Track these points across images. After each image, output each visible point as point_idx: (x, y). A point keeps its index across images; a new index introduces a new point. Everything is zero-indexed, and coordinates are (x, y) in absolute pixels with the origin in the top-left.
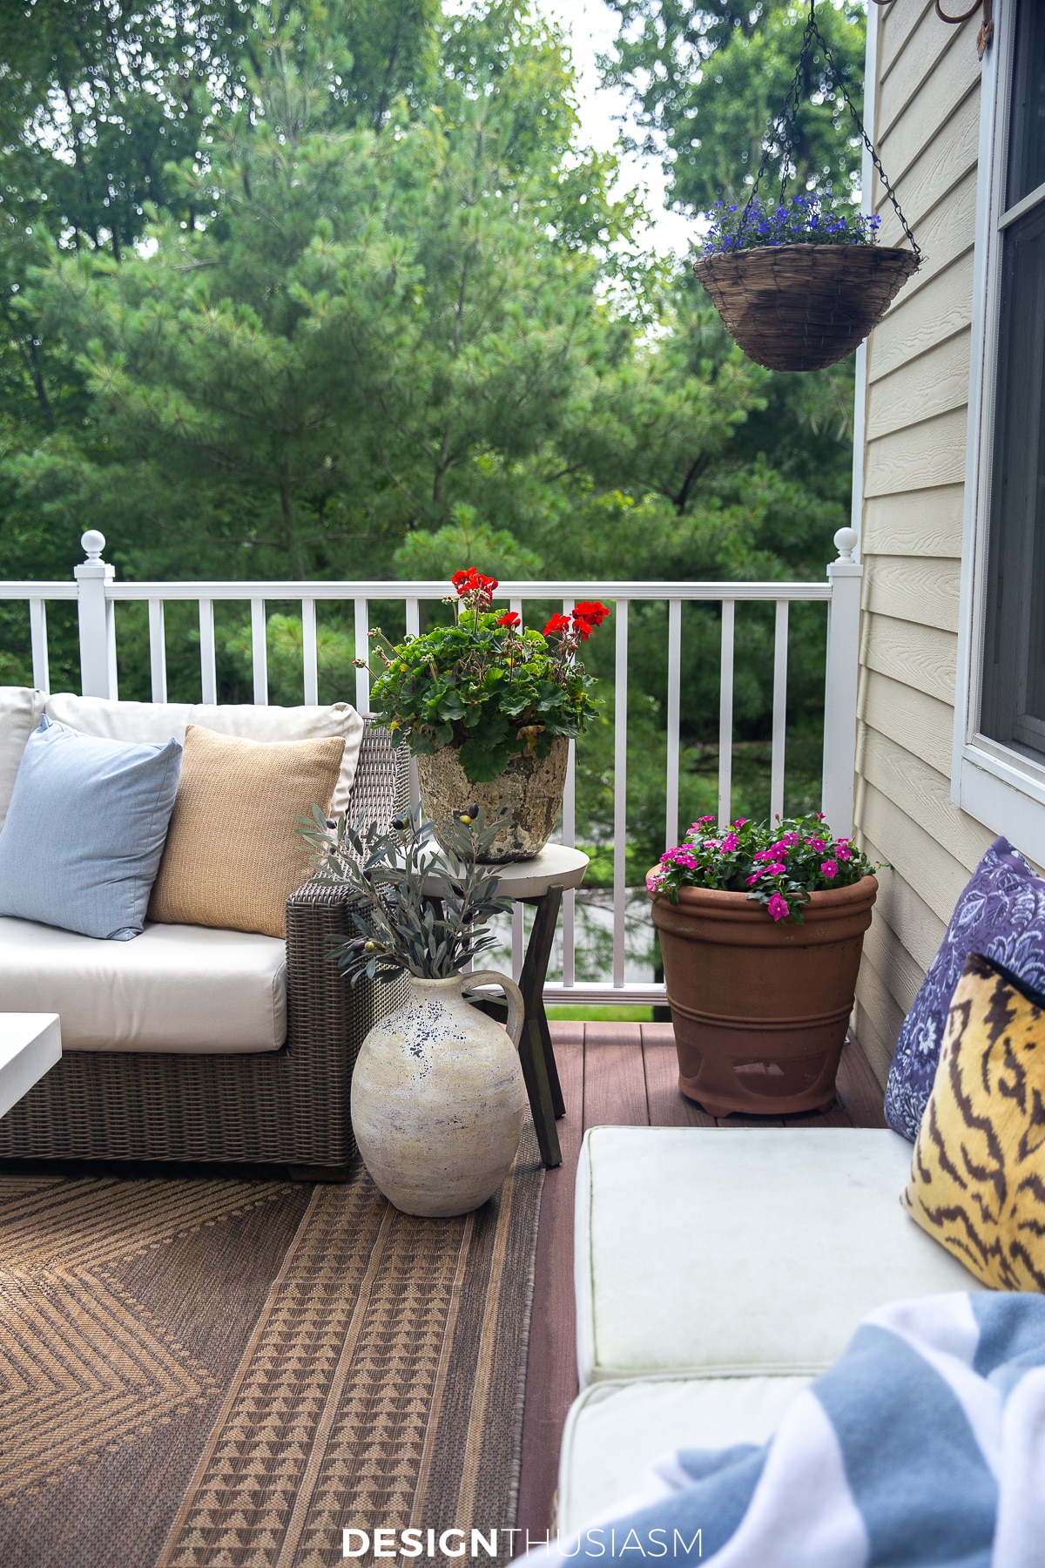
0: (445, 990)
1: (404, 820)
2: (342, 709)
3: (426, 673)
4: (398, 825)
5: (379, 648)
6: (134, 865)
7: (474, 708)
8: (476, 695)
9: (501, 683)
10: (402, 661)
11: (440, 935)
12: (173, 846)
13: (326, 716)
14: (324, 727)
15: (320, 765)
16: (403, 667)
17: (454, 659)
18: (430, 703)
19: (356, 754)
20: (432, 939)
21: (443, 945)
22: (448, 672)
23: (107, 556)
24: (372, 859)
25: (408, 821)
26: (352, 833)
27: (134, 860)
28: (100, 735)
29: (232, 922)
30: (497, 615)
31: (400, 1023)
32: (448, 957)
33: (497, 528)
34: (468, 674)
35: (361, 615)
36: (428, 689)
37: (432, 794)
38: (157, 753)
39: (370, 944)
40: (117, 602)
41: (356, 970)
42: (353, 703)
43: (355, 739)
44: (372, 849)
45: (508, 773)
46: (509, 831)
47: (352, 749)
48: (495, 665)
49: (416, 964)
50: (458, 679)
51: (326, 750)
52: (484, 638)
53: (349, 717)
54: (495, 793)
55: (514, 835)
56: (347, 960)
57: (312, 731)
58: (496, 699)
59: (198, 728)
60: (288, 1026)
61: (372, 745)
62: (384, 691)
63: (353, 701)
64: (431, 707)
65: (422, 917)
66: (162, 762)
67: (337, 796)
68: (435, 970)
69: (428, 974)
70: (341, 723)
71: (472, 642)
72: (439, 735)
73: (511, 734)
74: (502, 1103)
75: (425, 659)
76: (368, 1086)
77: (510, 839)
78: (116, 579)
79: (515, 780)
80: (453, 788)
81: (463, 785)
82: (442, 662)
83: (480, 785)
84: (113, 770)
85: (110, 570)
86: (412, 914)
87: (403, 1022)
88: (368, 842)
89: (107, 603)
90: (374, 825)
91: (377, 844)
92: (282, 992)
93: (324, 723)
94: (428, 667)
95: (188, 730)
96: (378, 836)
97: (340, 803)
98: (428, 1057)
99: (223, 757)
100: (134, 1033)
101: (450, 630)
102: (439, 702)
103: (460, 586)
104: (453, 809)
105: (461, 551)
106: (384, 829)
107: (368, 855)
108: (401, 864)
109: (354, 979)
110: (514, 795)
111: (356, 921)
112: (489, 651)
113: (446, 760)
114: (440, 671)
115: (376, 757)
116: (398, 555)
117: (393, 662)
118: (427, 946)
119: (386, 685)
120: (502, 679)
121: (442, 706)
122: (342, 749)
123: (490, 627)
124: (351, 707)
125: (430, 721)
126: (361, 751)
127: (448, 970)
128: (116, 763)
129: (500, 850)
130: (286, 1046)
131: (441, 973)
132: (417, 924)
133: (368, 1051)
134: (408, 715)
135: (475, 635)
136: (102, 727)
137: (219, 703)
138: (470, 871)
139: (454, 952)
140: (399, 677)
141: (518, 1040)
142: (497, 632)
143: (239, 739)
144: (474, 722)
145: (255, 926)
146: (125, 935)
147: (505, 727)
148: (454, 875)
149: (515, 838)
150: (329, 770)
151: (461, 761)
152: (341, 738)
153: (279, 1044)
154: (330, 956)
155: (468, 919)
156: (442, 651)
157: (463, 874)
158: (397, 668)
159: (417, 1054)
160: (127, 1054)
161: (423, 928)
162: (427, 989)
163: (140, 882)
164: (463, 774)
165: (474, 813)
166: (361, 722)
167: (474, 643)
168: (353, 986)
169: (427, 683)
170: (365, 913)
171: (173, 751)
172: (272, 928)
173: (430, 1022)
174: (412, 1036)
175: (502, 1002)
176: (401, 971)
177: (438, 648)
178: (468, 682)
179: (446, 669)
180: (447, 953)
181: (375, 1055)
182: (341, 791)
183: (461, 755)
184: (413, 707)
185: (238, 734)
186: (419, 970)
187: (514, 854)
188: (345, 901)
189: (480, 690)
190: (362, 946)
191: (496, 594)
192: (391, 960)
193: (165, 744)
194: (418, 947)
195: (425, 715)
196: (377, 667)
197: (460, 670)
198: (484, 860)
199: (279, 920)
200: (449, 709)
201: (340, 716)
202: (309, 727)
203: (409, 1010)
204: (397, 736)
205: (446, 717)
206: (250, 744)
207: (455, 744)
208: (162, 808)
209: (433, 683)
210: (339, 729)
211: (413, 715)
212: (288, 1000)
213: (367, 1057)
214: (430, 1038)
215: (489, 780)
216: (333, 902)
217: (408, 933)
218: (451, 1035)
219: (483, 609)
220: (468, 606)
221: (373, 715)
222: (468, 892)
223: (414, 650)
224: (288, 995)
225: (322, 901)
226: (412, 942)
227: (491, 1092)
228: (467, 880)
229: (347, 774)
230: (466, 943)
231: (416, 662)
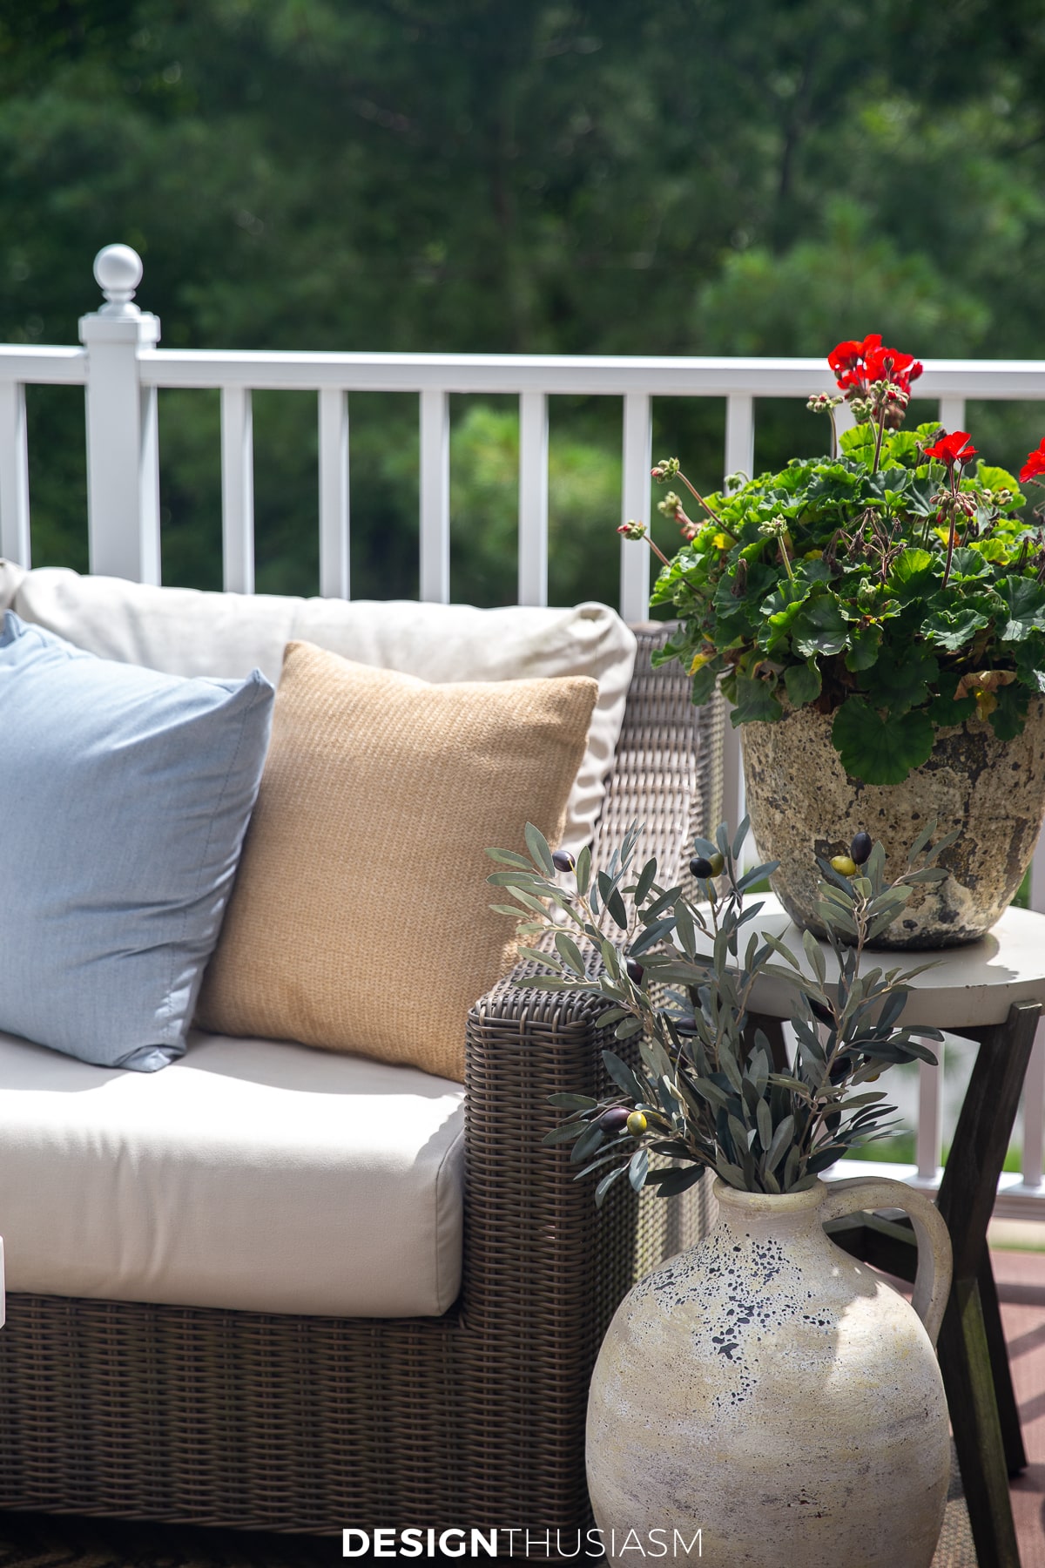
0: (787, 1220)
1: (712, 858)
2: (594, 616)
3: (768, 555)
4: (701, 870)
5: (672, 498)
6: (171, 923)
7: (869, 632)
8: (876, 604)
9: (927, 581)
10: (721, 528)
11: (781, 1102)
12: (251, 886)
13: (561, 630)
14: (556, 654)
15: (543, 733)
16: (720, 541)
17: (829, 528)
18: (777, 618)
19: (619, 707)
20: (763, 1109)
21: (787, 1124)
22: (816, 554)
23: (144, 298)
24: (644, 939)
25: (720, 861)
26: (605, 882)
27: (173, 912)
28: (118, 656)
29: (361, 1042)
30: (918, 438)
31: (693, 1281)
32: (796, 1150)
33: (905, 249)
34: (856, 558)
35: (638, 428)
36: (773, 589)
37: (772, 803)
38: (225, 698)
39: (638, 1116)
40: (163, 392)
41: (606, 1169)
42: (614, 601)
43: (618, 677)
44: (646, 917)
45: (932, 766)
46: (931, 885)
47: (609, 699)
48: (915, 543)
49: (731, 1160)
50: (837, 570)
51: (560, 705)
52: (892, 482)
53: (605, 635)
54: (904, 807)
55: (940, 893)
56: (589, 1147)
57: (533, 660)
58: (914, 615)
59: (308, 649)
60: (465, 1268)
61: (652, 687)
62: (682, 587)
63: (613, 599)
64: (779, 628)
65: (744, 1062)
66: (232, 719)
67: (579, 793)
68: (769, 1176)
69: (756, 1184)
70: (589, 645)
71: (867, 492)
72: (792, 684)
73: (947, 685)
74: (902, 1466)
75: (769, 527)
76: (624, 1409)
77: (932, 903)
78: (162, 344)
79: (945, 782)
80: (817, 793)
81: (838, 788)
82: (806, 533)
83: (872, 790)
84: (138, 730)
85: (149, 326)
86: (726, 1056)
87: (698, 1279)
88: (638, 901)
89: (143, 393)
90: (651, 868)
91: (657, 907)
92: (453, 1198)
93: (557, 644)
94: (773, 542)
95: (288, 651)
96: (659, 890)
97: (585, 806)
98: (749, 1358)
99: (354, 710)
100: (156, 1266)
101: (821, 467)
102: (793, 617)
103: (845, 374)
104: (815, 837)
105: (831, 293)
106: (671, 875)
107: (637, 929)
108: (705, 946)
109: (602, 1188)
110: (943, 813)
111: (610, 1067)
112: (901, 510)
113: (805, 736)
114: (798, 552)
115: (659, 712)
116: (707, 297)
117: (700, 530)
118: (755, 1126)
119: (686, 577)
120: (927, 573)
121: (800, 626)
122: (588, 701)
123: (904, 459)
124: (610, 612)
125: (773, 656)
126: (628, 701)
127: (796, 1176)
128: (143, 716)
129: (910, 925)
130: (458, 1308)
131: (781, 1183)
132: (735, 1079)
133: (625, 1334)
134: (729, 640)
135: (874, 478)
136: (124, 640)
137: (355, 596)
138: (848, 969)
139: (808, 1139)
140: (715, 563)
141: (937, 1325)
142: (920, 472)
143: (387, 673)
144: (868, 662)
145: (405, 1053)
146: (150, 1062)
147: (932, 673)
148: (811, 976)
149: (943, 900)
150: (565, 745)
151: (836, 738)
152: (589, 680)
153: (446, 1304)
154: (554, 1135)
155: (840, 1071)
156: (802, 510)
157: (833, 975)
158: (708, 541)
159: (727, 1351)
160: (143, 1305)
161: (747, 1085)
162: (751, 1212)
163: (183, 957)
164: (839, 768)
165: (861, 853)
166: (630, 642)
167: (872, 494)
168: (599, 1203)
169: (771, 574)
170: (629, 1052)
171: (255, 699)
172: (439, 1060)
173: (756, 1284)
174: (717, 1313)
175: (899, 1233)
176: (695, 1174)
177: (794, 503)
178: (857, 576)
179: (810, 548)
180: (796, 1140)
181: (639, 1344)
182: (588, 781)
183: (837, 726)
184: (742, 627)
185: (387, 664)
186: (734, 1172)
187: (940, 934)
188: (588, 1018)
189: (881, 595)
190: (622, 1122)
191: (919, 388)
192: (678, 1149)
193: (240, 682)
194: (734, 1124)
195: (765, 643)
196: (668, 541)
197: (841, 551)
198: (879, 946)
199: (452, 1046)
200: (816, 632)
201: (589, 630)
202: (526, 651)
203: (712, 1253)
204: (703, 681)
205: (807, 649)
206: (409, 685)
207: (824, 704)
208: (229, 811)
209: (784, 576)
210: (584, 659)
211: (738, 642)
212: (466, 1214)
213: (623, 1348)
214: (754, 1319)
215: (892, 781)
216: (563, 1020)
217: (715, 1095)
218: (800, 1315)
219: (890, 422)
220: (862, 418)
221: (656, 626)
222: (841, 1016)
223: (745, 506)
224: (466, 1203)
225: (541, 1017)
226: (723, 1114)
227: (881, 1441)
228: (841, 989)
229: (600, 750)
230: (833, 1121)
231: (750, 532)
